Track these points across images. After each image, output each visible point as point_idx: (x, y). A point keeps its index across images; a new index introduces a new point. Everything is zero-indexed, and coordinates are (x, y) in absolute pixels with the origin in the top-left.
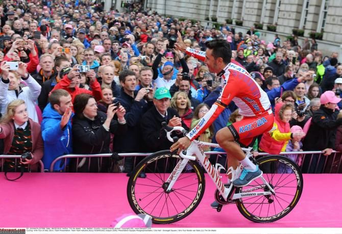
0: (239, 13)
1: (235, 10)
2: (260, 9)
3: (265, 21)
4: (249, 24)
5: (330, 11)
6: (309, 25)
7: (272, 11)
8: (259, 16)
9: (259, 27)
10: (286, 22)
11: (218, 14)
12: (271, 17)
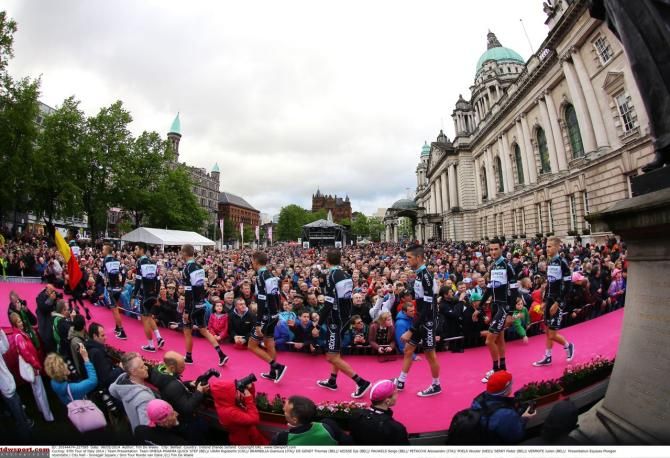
0: (501, 231)
1: (498, 230)
2: (513, 226)
3: (518, 232)
4: (509, 237)
5: (555, 218)
6: (545, 229)
7: (521, 225)
8: (514, 230)
9: (515, 237)
10: (530, 231)
11: (488, 235)
12: (521, 229)
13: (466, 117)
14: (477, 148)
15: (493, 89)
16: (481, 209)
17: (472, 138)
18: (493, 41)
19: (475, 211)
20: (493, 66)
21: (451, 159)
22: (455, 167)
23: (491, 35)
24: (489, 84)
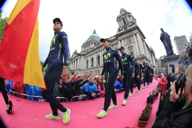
13: (85, 47)
14: (87, 55)
15: (92, 43)
16: (86, 70)
17: (86, 53)
18: (95, 32)
19: (84, 70)
20: (94, 38)
21: (79, 57)
22: (80, 59)
23: (95, 31)
24: (91, 41)
